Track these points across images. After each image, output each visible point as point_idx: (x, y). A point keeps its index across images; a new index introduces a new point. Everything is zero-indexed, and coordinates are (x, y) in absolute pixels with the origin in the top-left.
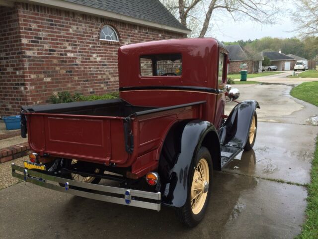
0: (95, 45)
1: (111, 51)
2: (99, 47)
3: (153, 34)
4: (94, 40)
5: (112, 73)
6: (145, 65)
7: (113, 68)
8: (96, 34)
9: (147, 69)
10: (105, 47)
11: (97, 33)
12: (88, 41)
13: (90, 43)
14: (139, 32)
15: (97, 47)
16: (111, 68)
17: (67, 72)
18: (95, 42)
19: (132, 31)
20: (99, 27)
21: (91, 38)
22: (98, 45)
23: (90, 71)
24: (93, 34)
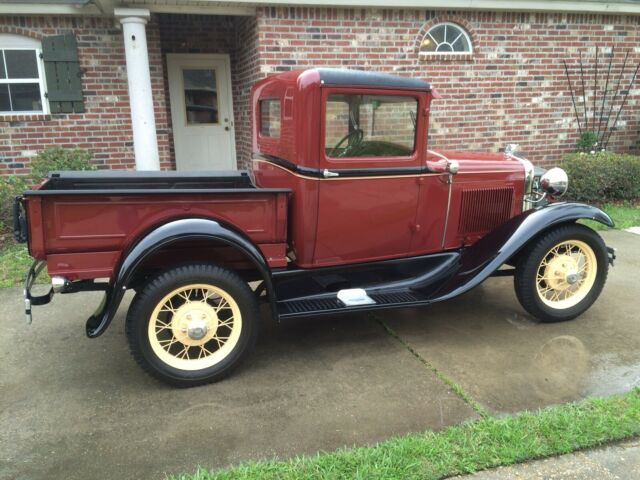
0: (406, 66)
1: (446, 74)
2: (417, 69)
3: (582, 27)
4: (404, 57)
5: (442, 120)
6: (546, 100)
7: (448, 108)
8: (411, 44)
9: (553, 110)
10: (431, 69)
11: (414, 41)
12: (392, 59)
13: (395, 63)
14: (533, 27)
15: (410, 69)
16: (442, 109)
17: (339, 117)
18: (407, 59)
19: (512, 26)
20: (421, 29)
21: (399, 53)
22: (413, 65)
23: (390, 115)
24: (402, 44)
